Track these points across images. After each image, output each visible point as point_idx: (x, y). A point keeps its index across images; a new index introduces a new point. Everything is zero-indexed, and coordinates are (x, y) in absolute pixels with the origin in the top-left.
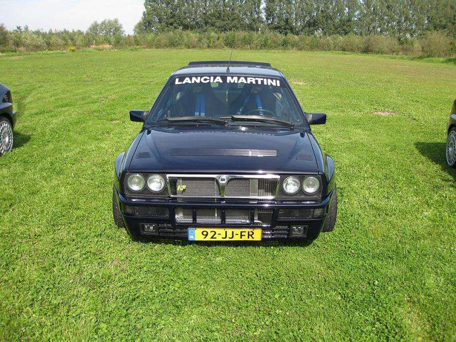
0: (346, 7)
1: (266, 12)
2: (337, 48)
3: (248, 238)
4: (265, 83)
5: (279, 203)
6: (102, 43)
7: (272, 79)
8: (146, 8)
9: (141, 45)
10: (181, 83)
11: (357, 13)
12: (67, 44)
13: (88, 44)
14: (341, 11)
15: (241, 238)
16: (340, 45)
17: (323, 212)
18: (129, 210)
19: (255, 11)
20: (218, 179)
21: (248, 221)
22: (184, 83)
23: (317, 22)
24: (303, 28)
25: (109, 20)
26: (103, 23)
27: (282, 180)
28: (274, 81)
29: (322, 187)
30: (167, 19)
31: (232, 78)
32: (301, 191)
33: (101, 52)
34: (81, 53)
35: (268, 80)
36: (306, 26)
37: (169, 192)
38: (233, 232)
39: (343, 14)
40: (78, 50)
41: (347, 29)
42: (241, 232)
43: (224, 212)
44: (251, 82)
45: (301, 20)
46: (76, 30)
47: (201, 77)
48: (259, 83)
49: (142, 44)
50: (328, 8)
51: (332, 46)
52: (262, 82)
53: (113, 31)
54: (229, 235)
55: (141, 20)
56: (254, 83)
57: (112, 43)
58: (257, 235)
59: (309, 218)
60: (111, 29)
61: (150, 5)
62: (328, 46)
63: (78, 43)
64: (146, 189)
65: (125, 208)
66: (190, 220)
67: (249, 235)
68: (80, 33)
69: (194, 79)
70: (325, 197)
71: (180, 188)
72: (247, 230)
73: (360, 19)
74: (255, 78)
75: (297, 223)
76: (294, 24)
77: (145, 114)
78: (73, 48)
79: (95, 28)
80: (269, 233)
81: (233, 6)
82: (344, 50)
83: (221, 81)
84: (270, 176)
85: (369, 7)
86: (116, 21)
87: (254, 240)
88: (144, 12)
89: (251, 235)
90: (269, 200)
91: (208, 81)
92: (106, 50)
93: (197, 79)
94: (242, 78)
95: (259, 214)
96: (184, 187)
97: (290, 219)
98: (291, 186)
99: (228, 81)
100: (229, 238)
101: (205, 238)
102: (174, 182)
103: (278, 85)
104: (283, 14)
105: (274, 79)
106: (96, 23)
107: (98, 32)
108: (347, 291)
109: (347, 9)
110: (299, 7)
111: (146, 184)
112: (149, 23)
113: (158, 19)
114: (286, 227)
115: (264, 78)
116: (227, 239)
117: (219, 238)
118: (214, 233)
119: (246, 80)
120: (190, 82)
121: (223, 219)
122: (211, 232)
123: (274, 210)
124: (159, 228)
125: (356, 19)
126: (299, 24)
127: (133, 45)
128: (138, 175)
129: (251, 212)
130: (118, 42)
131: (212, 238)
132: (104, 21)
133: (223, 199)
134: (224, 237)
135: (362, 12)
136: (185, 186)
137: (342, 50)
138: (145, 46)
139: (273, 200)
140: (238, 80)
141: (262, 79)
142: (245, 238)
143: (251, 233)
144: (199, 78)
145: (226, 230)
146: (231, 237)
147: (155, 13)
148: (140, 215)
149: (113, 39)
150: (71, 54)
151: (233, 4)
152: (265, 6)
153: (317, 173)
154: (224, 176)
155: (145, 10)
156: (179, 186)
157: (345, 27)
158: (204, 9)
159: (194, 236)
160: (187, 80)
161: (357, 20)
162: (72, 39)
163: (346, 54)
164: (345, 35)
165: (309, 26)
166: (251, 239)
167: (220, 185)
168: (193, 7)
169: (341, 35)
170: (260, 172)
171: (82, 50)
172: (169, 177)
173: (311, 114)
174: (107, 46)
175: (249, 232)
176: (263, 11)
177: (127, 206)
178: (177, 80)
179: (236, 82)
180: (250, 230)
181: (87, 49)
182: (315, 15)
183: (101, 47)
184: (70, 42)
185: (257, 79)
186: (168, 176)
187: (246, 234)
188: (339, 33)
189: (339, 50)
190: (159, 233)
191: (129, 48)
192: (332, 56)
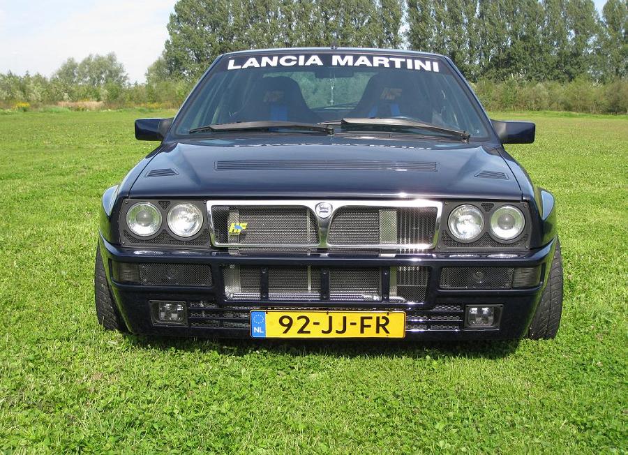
0: (571, 28)
1: (409, 40)
2: (555, 105)
3: (378, 332)
4: (410, 66)
5: (441, 256)
6: (85, 97)
7: (423, 61)
8: (171, 34)
9: (160, 101)
10: (239, 67)
11: (593, 40)
12: (12, 98)
13: (53, 99)
14: (560, 36)
15: (362, 331)
16: (561, 98)
17: (533, 278)
18: (128, 274)
19: (389, 38)
20: (313, 209)
21: (376, 298)
22: (245, 66)
23: (513, 59)
24: (486, 69)
25: (98, 56)
26: (86, 62)
27: (447, 214)
28: (428, 63)
29: (531, 227)
30: (213, 53)
31: (343, 57)
32: (486, 237)
33: (80, 113)
34: (41, 115)
35: (416, 61)
36: (490, 67)
37: (213, 236)
38: (345, 319)
39: (565, 41)
40: (34, 109)
41: (572, 70)
42: (363, 319)
43: (327, 276)
44: (381, 65)
45: (480, 55)
46: (32, 74)
47: (280, 56)
48: (398, 65)
49: (162, 99)
50: (534, 33)
51: (546, 102)
52: (404, 64)
53: (107, 77)
54: (337, 325)
55: (162, 56)
56: (387, 65)
57: (103, 98)
58: (396, 326)
59: (506, 288)
60: (102, 73)
61: (179, 29)
62: (536, 102)
63: (33, 97)
64: (164, 234)
65: (119, 271)
66: (255, 295)
67: (378, 325)
68: (39, 80)
69: (265, 60)
70: (536, 247)
71: (236, 226)
72: (375, 314)
73: (598, 51)
74: (388, 57)
75: (480, 299)
76: (467, 63)
77: (165, 123)
78: (24, 105)
79: (69, 71)
80: (421, 320)
81: (345, 31)
82: (568, 108)
83: (320, 63)
84: (421, 202)
85: (616, 30)
86: (111, 58)
87: (390, 336)
88: (168, 42)
89: (383, 326)
90: (420, 252)
91: (293, 63)
92: (90, 109)
93: (272, 60)
94: (361, 58)
95: (398, 287)
96: (244, 226)
97: (466, 289)
98: (466, 226)
99: (334, 63)
100: (338, 332)
101: (285, 332)
102: (221, 218)
103: (436, 69)
104: (444, 44)
105: (428, 60)
106: (71, 61)
107: (75, 80)
108: (591, 417)
109: (572, 32)
110: (477, 30)
111: (164, 222)
112: (177, 61)
113: (196, 55)
114: (458, 308)
115: (406, 58)
116: (333, 335)
117: (315, 333)
118: (304, 321)
119: (372, 61)
120: (257, 65)
121: (324, 291)
122: (299, 318)
123: (431, 271)
124: (190, 311)
125: (590, 51)
126: (477, 62)
127: (144, 102)
128: (148, 204)
129: (383, 275)
130: (116, 96)
131: (301, 331)
132: (89, 59)
133: (325, 250)
134: (327, 329)
135: (602, 37)
136: (246, 224)
137: (566, 109)
138: (170, 104)
139: (430, 251)
140: (355, 60)
141: (404, 60)
142: (370, 333)
143: (383, 322)
144: (275, 58)
145: (330, 314)
146: (341, 329)
147: (189, 43)
148: (150, 283)
149: (104, 92)
150: (21, 114)
151: (344, 26)
152: (409, 29)
153: (519, 199)
154: (327, 203)
155: (169, 37)
156: (233, 224)
157: (568, 67)
158: (288, 34)
159: (264, 329)
160: (252, 62)
161: (592, 54)
162: (23, 90)
163: (571, 116)
164: (570, 81)
165: (497, 66)
166: (382, 334)
167: (319, 219)
168: (265, 31)
169: (562, 81)
170: (402, 195)
171: (42, 110)
172: (213, 207)
173: (503, 122)
174: (94, 104)
175: (378, 318)
176: (405, 39)
177: (123, 265)
178: (231, 63)
179: (350, 63)
180: (381, 314)
181: (53, 107)
182: (509, 44)
183: (80, 104)
184: (19, 94)
185: (391, 59)
186: (210, 204)
187: (373, 323)
188: (556, 78)
189: (558, 109)
190: (191, 321)
191: (136, 107)
192: (545, 119)
